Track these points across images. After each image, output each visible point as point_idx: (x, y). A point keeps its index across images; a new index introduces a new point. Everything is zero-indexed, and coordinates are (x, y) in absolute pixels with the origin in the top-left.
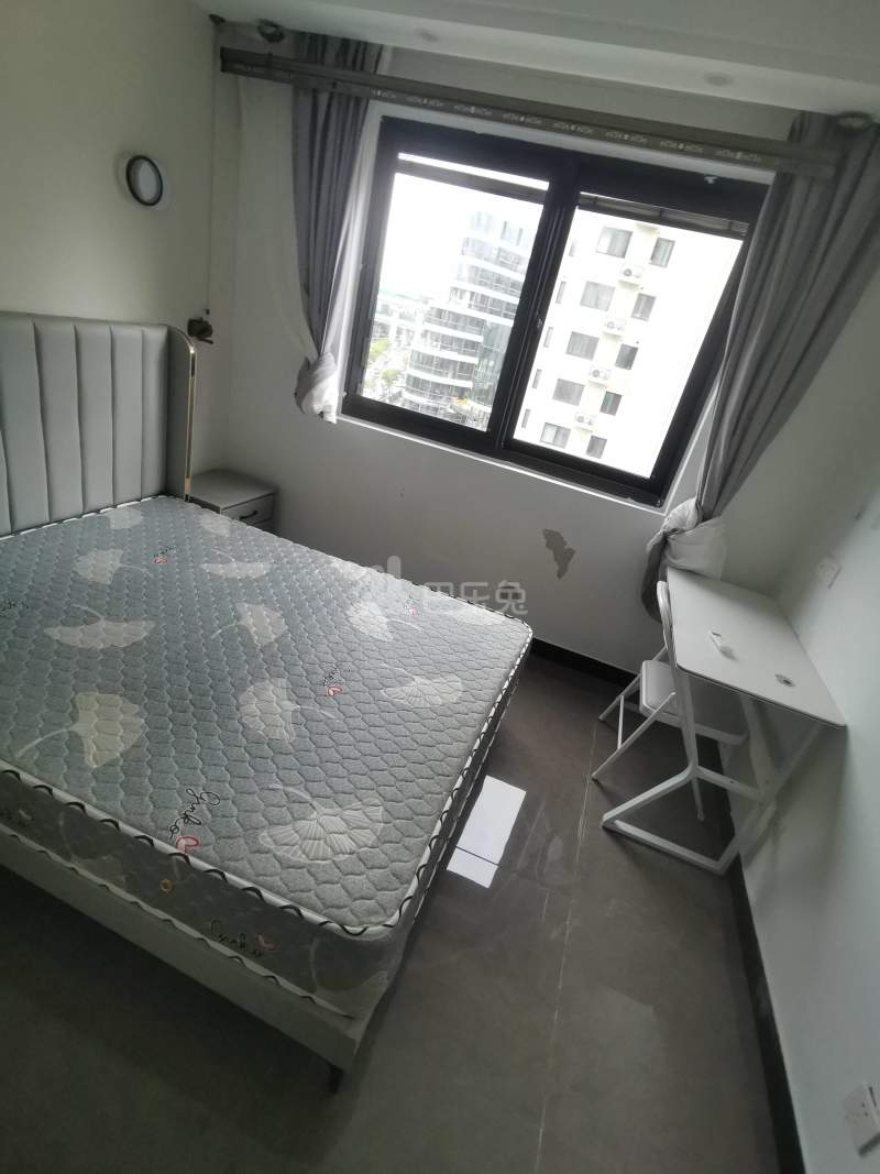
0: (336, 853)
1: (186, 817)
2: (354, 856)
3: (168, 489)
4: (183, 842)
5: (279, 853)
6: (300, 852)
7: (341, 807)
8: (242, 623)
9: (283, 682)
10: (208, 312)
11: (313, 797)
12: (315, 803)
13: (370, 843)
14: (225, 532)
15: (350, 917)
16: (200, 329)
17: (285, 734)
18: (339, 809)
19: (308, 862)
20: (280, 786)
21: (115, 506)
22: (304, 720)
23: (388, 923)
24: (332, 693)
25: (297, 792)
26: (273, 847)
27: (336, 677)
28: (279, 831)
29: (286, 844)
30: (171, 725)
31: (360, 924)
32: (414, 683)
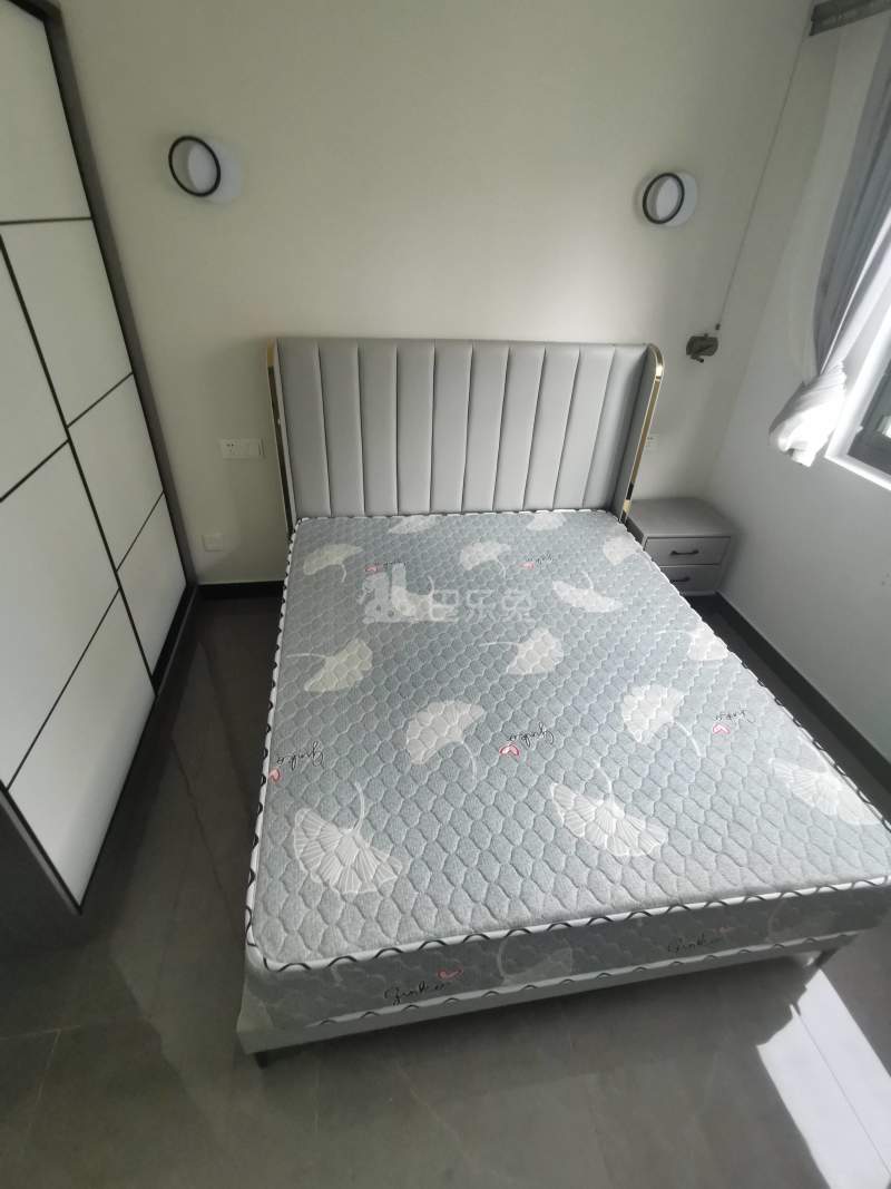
0: (317, 872)
1: (294, 758)
2: (324, 889)
3: (610, 507)
4: (274, 772)
5: (294, 833)
6: (304, 845)
7: (372, 844)
8: (520, 646)
9: (480, 712)
10: (718, 327)
11: (368, 818)
12: (360, 824)
13: (345, 892)
14: (616, 560)
15: (260, 925)
16: (701, 347)
17: (420, 755)
18: (368, 845)
19: (298, 857)
20: (360, 790)
21: (551, 510)
22: (451, 757)
23: (268, 962)
24: (506, 751)
25: (363, 803)
26: (298, 824)
27: (534, 741)
28: (315, 818)
29: (305, 832)
30: (370, 693)
31: (258, 938)
32: (601, 802)
